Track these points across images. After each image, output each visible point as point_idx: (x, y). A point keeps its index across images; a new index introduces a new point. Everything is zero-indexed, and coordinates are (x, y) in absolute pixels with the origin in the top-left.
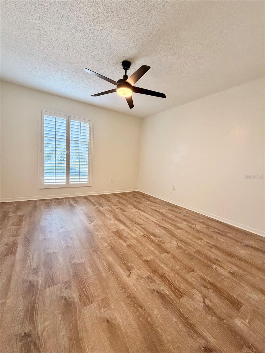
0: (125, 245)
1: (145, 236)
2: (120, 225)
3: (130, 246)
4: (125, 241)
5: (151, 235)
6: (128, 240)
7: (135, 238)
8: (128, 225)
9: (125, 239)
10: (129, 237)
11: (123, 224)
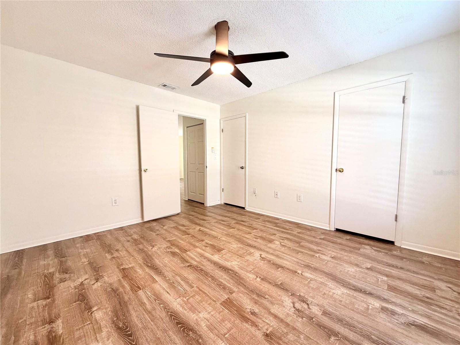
0: (207, 241)
1: (185, 251)
2: (220, 261)
3: (201, 240)
4: (207, 243)
5: (178, 253)
6: (204, 244)
7: (197, 247)
8: (209, 263)
9: (207, 245)
10: (204, 248)
11: (215, 263)
